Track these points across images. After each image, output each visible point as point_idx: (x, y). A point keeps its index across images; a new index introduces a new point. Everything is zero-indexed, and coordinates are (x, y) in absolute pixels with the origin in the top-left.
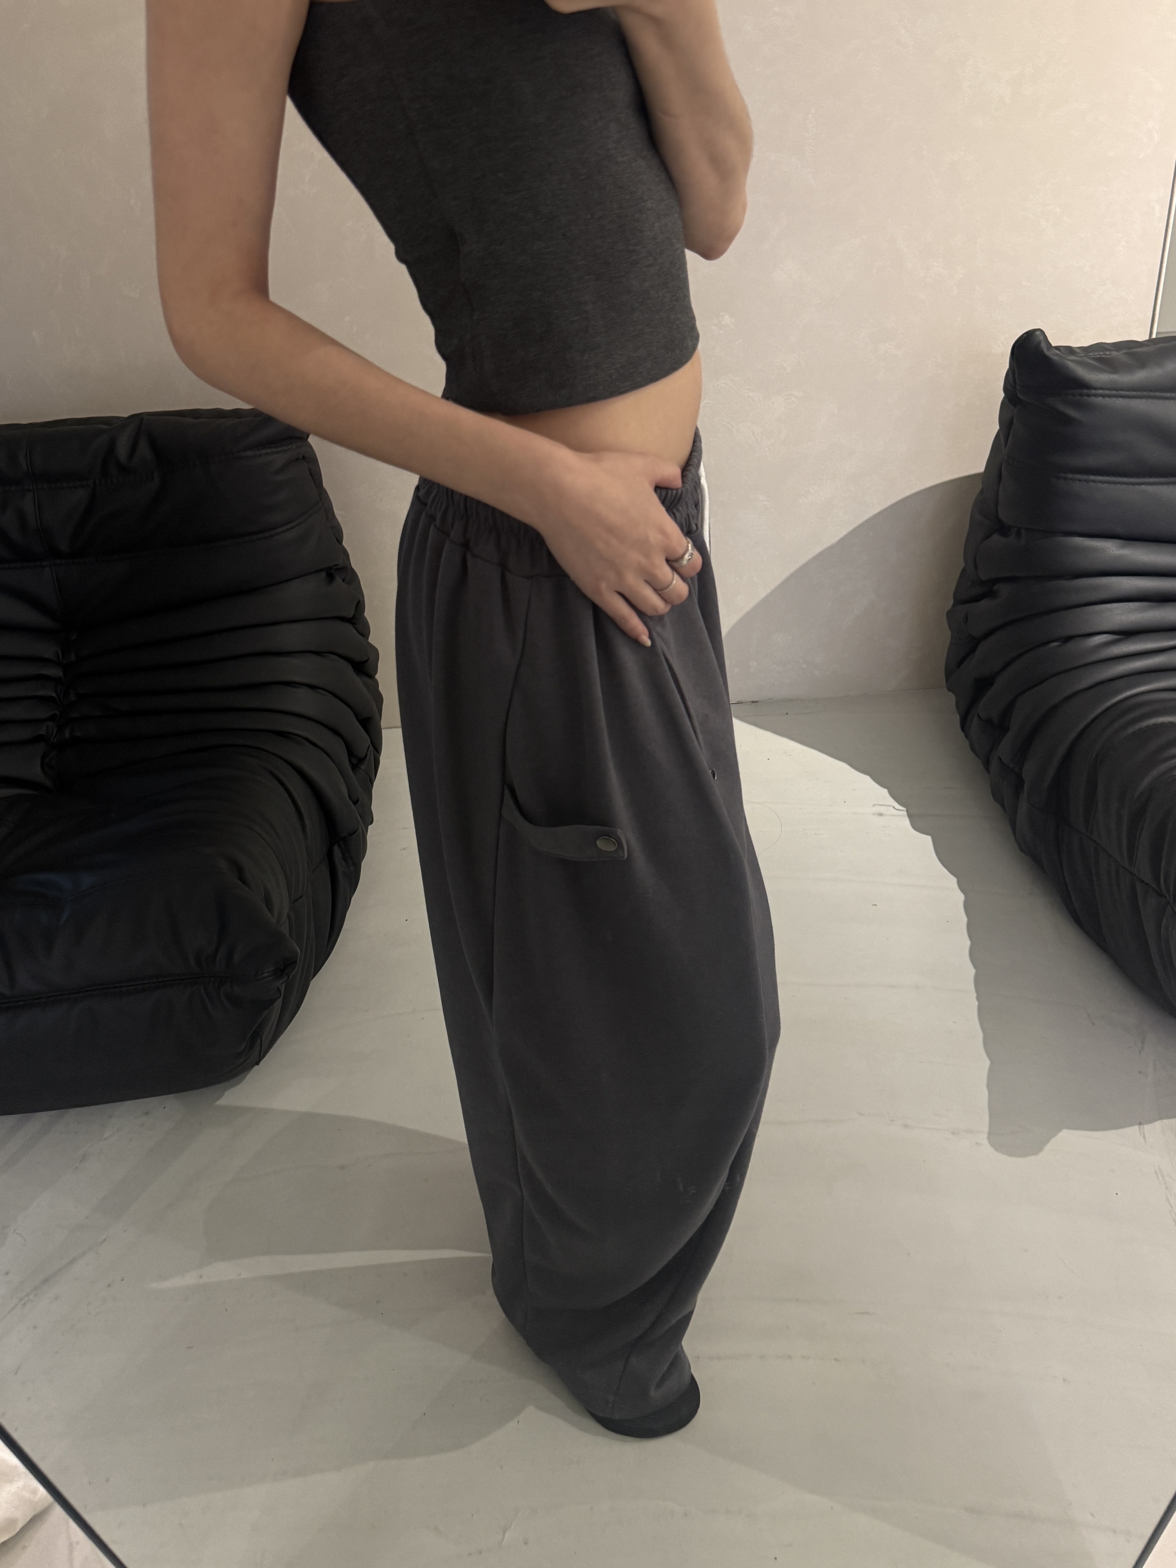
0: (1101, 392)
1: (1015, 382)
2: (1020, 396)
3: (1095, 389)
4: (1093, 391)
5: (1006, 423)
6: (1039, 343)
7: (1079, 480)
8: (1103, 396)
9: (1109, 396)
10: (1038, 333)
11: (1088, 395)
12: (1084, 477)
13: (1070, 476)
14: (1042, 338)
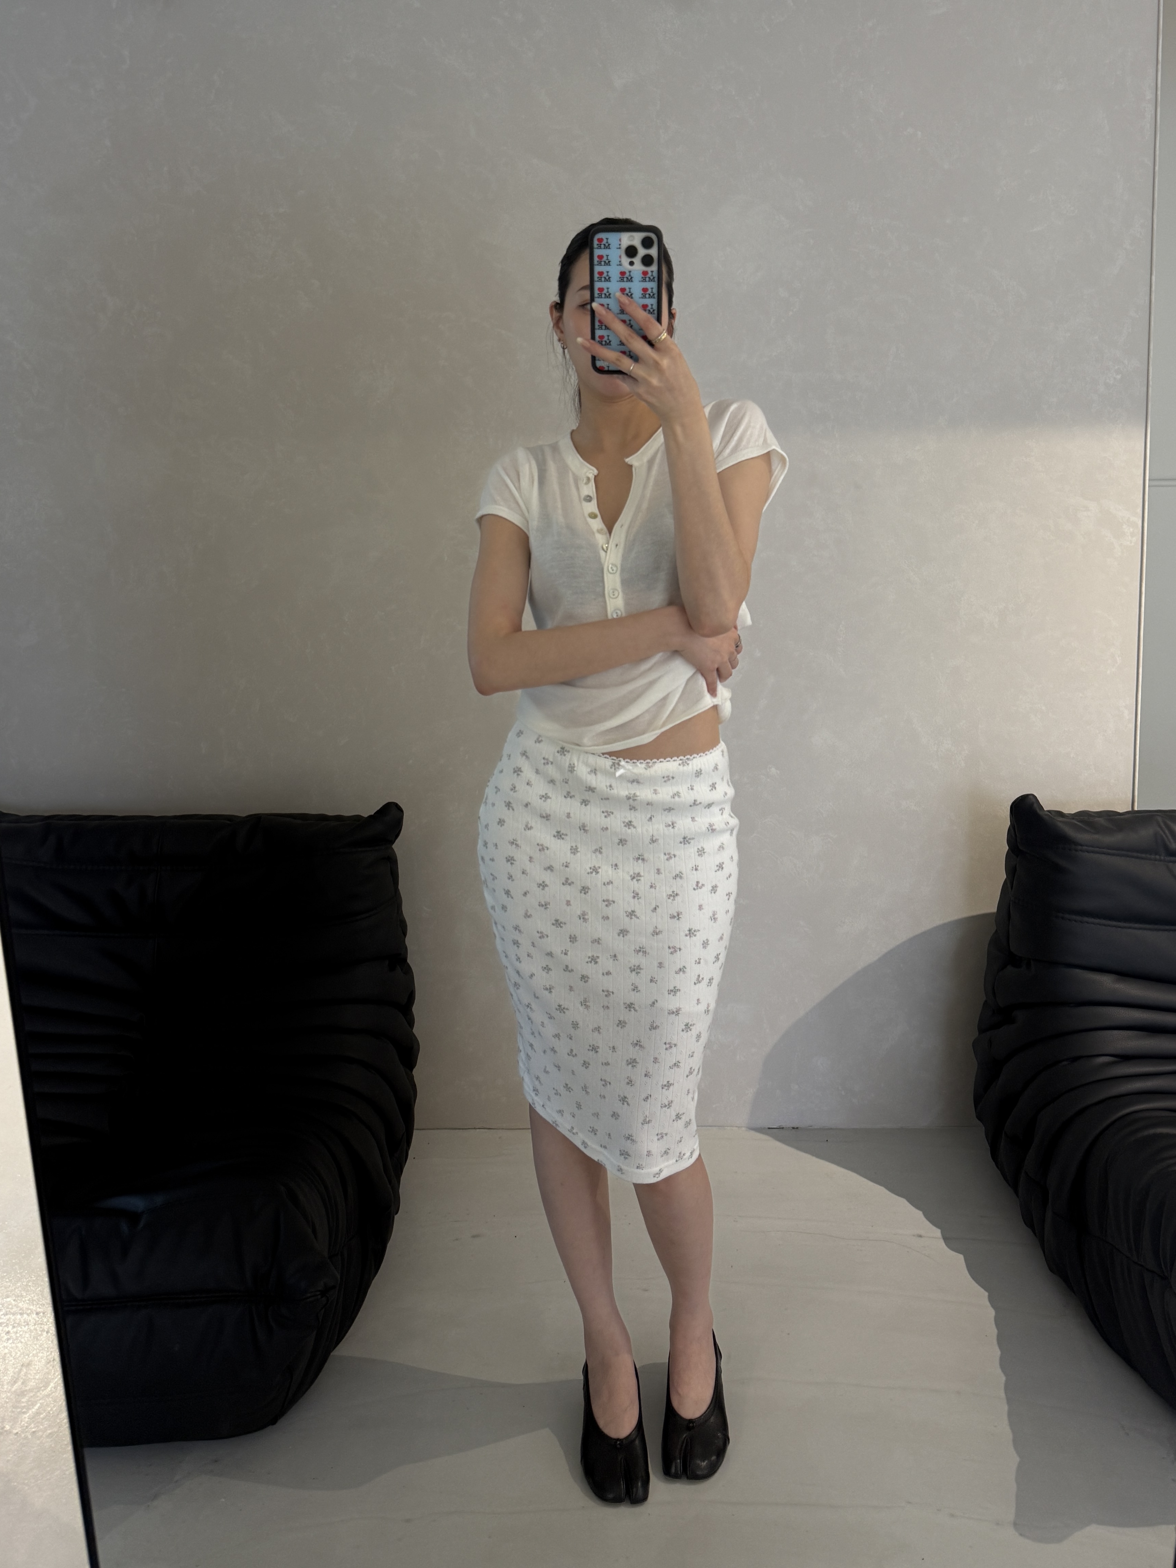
0: (1085, 848)
1: (1016, 835)
2: (1021, 848)
3: (1081, 845)
4: (1080, 847)
5: (1011, 870)
6: (1032, 804)
7: (1075, 921)
8: (1088, 852)
9: (1093, 852)
10: (1031, 797)
11: (1076, 850)
12: (1078, 918)
13: (1067, 916)
14: (1034, 800)
